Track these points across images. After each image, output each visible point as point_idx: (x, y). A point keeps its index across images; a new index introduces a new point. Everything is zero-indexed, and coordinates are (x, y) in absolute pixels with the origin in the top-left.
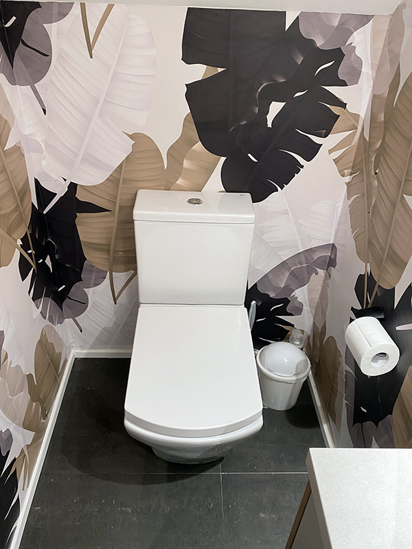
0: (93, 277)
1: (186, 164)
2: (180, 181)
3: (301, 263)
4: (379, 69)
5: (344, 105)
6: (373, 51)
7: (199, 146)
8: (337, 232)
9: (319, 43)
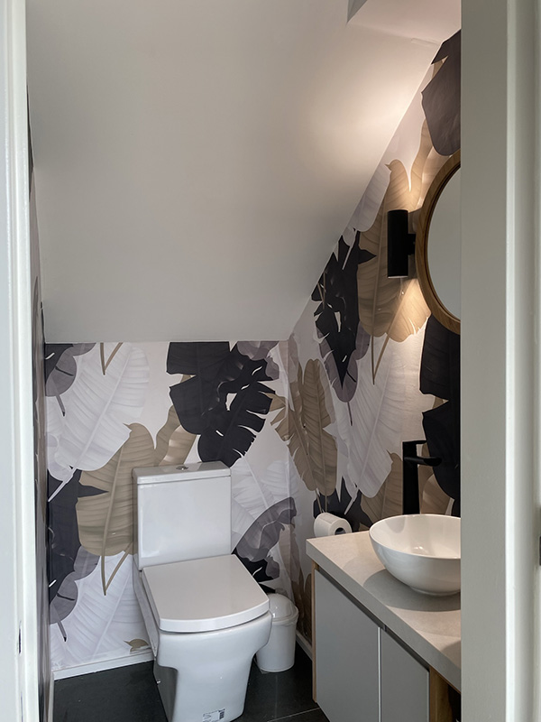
0: (85, 565)
1: (171, 443)
2: (167, 458)
3: (269, 521)
4: (289, 370)
5: (274, 392)
6: (283, 359)
7: (180, 428)
8: (290, 486)
9: (251, 357)
